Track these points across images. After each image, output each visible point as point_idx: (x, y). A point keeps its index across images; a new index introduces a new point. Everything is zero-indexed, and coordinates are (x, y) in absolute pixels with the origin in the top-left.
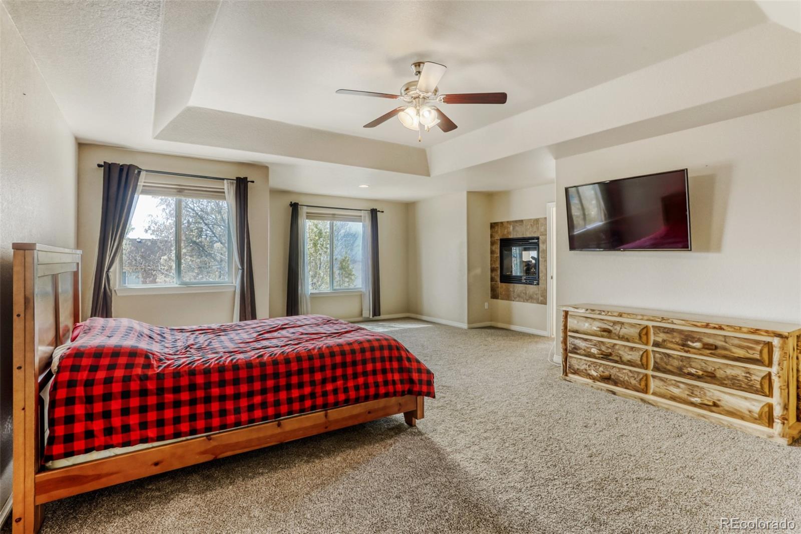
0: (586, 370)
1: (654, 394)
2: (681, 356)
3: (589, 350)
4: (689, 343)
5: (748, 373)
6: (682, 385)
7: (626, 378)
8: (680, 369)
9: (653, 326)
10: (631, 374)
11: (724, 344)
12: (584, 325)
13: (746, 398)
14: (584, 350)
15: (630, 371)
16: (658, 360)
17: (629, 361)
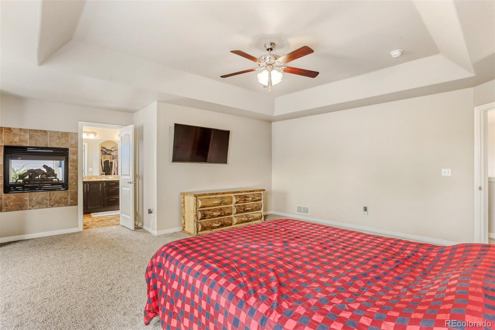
0: (211, 225)
1: (237, 224)
2: (242, 205)
3: (212, 214)
4: (246, 199)
5: (258, 204)
6: (244, 216)
7: (227, 221)
8: (244, 210)
9: (234, 196)
10: (228, 219)
11: (254, 196)
12: (210, 202)
13: (257, 213)
14: (210, 215)
15: (227, 218)
16: (238, 209)
17: (228, 213)
